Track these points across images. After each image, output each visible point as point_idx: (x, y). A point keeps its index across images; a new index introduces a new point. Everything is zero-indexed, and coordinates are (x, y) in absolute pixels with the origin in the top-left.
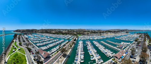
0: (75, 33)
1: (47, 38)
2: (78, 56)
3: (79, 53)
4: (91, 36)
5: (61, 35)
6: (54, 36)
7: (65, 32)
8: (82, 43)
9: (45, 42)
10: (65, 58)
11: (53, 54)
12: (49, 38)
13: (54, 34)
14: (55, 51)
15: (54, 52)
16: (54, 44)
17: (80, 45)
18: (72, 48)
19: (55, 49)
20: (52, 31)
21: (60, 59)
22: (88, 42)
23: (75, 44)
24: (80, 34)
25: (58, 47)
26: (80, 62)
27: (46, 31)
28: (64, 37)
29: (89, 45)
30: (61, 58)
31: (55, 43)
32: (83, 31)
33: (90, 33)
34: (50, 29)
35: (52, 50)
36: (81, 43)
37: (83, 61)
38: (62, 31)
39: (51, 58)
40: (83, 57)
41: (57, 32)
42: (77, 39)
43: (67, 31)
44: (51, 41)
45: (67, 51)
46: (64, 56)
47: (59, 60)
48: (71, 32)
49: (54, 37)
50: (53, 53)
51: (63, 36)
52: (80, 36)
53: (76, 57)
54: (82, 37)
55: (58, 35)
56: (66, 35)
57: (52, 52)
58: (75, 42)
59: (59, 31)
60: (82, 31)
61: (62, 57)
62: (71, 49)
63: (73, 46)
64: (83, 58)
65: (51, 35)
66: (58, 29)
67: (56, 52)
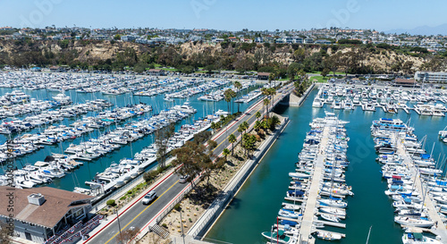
0: (286, 59)
1: (44, 104)
2: (299, 203)
3: (314, 188)
4: (425, 93)
5: (171, 78)
6: (108, 83)
7: (198, 49)
8: (337, 134)
9: (31, 129)
10: (210, 212)
11: (116, 197)
12: (60, 98)
13: (105, 66)
14: (130, 180)
15: (122, 185)
16: (116, 136)
17: (324, 145)
18: (256, 154)
19: (128, 168)
20: (83, 43)
21: (175, 216)
22: (399, 128)
23: (279, 134)
24: (325, 67)
25: (150, 154)
26: (314, 235)
27: (20, 42)
28: (197, 90)
29: (402, 153)
30: (178, 208)
31: (120, 130)
32: (356, 43)
33: (418, 62)
34: (66, 31)
35: (102, 176)
36: (326, 130)
37: (337, 236)
38: (171, 40)
39: (103, 223)
40: (342, 213)
41: (133, 54)
42: (295, 101)
43: (215, 45)
44: (88, 120)
45: (220, 166)
46: (204, 196)
47: (167, 221)
48: (247, 48)
49: (107, 88)
50: (114, 190)
51: (187, 80)
52: (322, 86)
53: (288, 206)
54: (341, 88)
55: (139, 78)
56: (210, 73)
57: (106, 187)
58: (282, 119)
59: (153, 46)
60: (345, 42)
61: (186, 204)
62: (249, 163)
63: (262, 145)
64: (341, 221)
65: (79, 78)
66: (140, 32)
67: (141, 180)
